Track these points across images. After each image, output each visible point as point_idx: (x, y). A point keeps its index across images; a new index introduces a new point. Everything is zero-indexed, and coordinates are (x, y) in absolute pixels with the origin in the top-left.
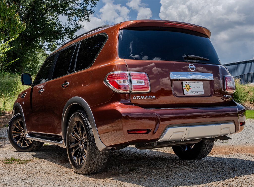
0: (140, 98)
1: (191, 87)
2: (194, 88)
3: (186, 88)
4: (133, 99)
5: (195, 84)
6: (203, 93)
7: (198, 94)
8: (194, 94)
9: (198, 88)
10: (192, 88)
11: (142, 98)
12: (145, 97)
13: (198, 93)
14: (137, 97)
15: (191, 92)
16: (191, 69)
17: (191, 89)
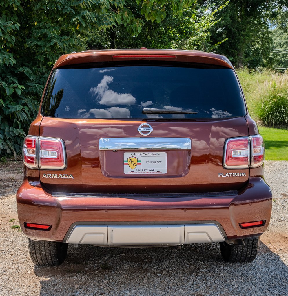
0: (51, 176)
1: (140, 161)
2: (147, 162)
3: (130, 163)
4: (43, 177)
5: (151, 156)
6: (164, 171)
7: (155, 172)
8: (146, 173)
9: (156, 162)
10: (142, 163)
11: (55, 177)
12: (58, 176)
13: (154, 170)
14: (48, 175)
15: (140, 170)
16: (142, 132)
17: (140, 164)
